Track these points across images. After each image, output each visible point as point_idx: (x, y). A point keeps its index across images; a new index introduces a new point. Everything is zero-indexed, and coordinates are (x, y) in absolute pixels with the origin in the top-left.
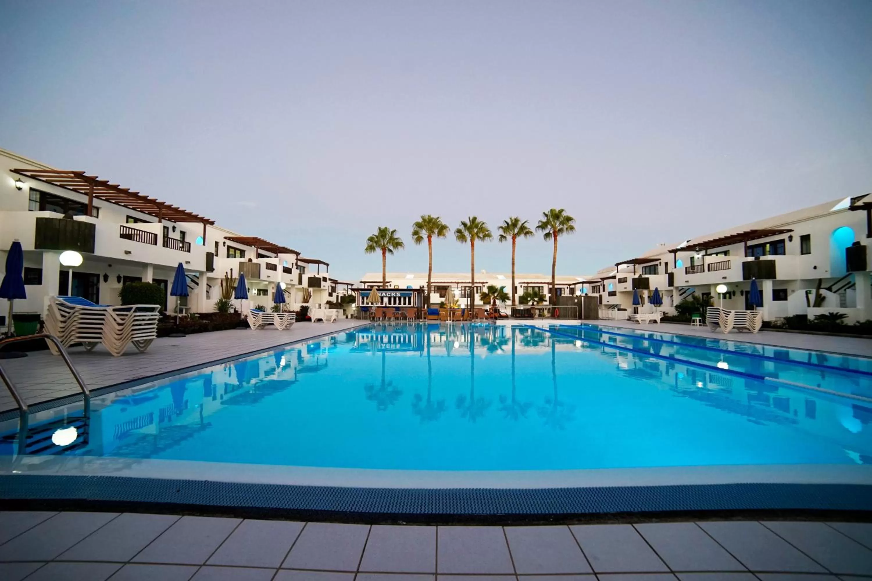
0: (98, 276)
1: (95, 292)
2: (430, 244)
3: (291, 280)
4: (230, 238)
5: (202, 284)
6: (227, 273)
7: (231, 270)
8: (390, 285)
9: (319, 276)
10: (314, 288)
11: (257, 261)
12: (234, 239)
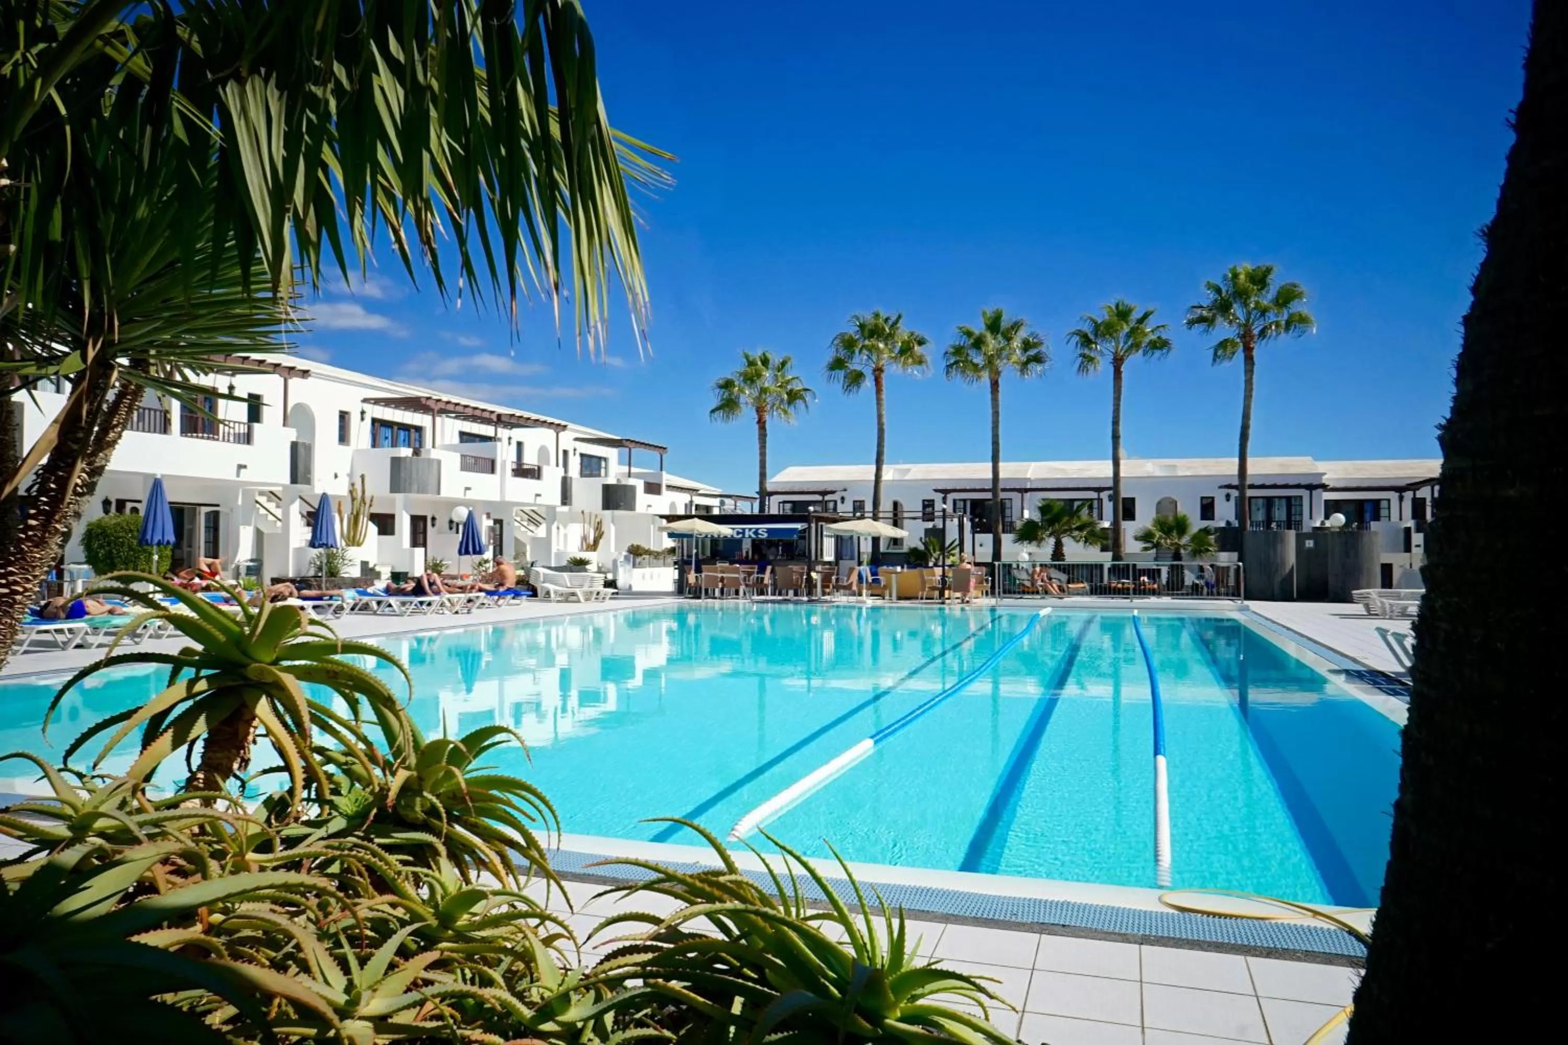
2: (879, 391)
3: (538, 495)
4: (377, 401)
5: (286, 514)
6: (353, 485)
7: (363, 477)
8: (843, 499)
9: (631, 482)
10: (617, 512)
11: (435, 454)
12: (387, 402)
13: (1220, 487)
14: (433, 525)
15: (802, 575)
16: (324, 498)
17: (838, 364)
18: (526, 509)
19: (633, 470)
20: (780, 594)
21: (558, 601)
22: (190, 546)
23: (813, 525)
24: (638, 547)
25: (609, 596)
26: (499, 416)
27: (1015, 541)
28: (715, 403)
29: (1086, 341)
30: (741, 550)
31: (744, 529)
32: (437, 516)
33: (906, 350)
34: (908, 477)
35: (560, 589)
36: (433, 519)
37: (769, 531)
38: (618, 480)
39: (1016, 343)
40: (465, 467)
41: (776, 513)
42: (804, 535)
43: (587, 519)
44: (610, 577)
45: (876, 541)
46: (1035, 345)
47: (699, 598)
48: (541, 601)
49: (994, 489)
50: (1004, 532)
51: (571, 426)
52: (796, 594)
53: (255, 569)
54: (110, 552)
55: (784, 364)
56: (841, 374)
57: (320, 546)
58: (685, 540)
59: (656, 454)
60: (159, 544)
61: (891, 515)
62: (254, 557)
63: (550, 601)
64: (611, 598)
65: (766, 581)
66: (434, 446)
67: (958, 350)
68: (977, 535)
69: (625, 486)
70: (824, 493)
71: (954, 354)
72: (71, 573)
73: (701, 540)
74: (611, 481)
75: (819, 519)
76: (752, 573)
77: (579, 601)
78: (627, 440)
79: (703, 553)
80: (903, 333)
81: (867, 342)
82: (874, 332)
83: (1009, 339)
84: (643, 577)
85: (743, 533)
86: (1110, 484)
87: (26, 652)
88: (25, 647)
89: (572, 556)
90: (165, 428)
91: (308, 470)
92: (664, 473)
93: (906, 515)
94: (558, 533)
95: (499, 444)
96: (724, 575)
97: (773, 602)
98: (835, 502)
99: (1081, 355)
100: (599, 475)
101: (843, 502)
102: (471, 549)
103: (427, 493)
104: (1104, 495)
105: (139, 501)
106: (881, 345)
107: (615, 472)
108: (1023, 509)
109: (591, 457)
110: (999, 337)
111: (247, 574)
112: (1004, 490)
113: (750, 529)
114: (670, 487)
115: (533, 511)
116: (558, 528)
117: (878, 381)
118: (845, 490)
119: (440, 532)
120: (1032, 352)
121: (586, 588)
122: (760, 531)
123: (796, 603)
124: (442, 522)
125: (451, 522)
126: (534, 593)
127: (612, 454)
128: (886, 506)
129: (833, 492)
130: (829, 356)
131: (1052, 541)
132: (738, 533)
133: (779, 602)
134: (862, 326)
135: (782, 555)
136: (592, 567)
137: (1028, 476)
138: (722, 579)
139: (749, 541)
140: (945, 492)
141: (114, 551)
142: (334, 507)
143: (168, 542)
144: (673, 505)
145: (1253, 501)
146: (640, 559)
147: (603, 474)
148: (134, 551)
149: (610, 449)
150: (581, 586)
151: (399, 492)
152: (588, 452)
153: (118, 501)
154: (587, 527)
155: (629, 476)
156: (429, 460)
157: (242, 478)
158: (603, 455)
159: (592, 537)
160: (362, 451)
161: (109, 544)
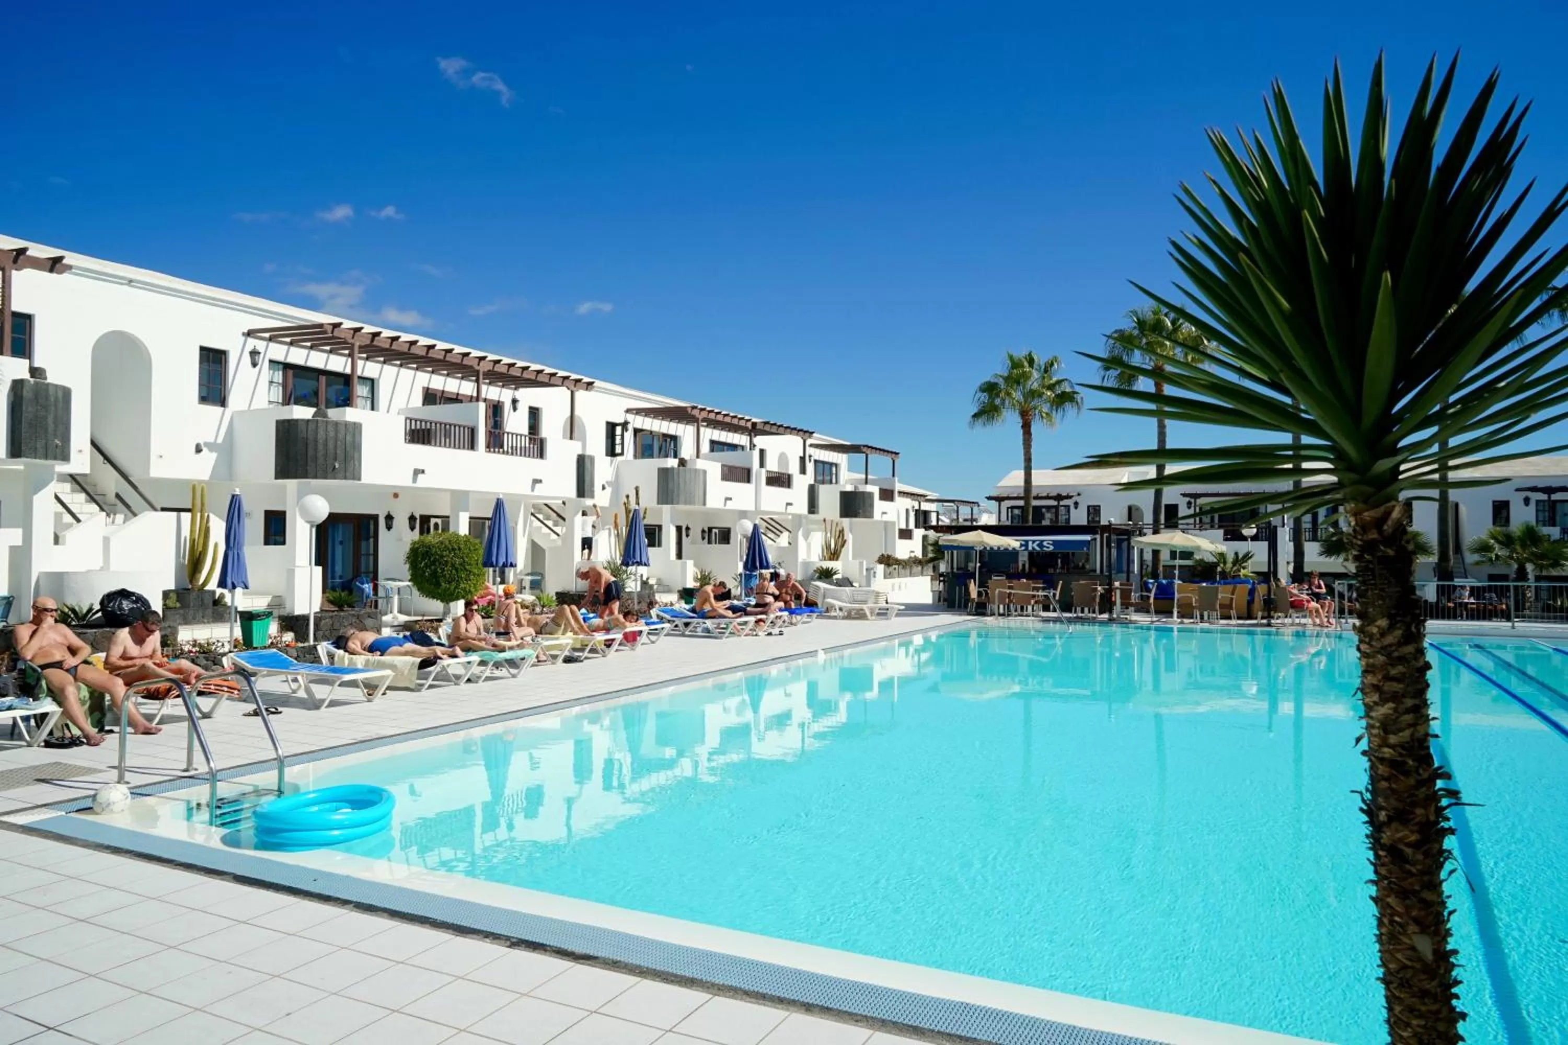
0: (375, 518)
1: (371, 551)
3: (788, 504)
4: (638, 411)
6: (628, 497)
7: (636, 489)
8: (1076, 504)
9: (869, 488)
10: (855, 520)
11: (697, 465)
12: (647, 412)
13: (1518, 490)
14: (687, 536)
18: (766, 517)
19: (870, 476)
26: (754, 424)
28: (974, 408)
30: (1017, 562)
31: (1027, 542)
32: (690, 526)
35: (844, 604)
36: (688, 529)
37: (1055, 543)
38: (856, 487)
40: (725, 477)
43: (829, 528)
52: (1091, 611)
53: (538, 583)
54: (435, 572)
55: (1050, 364)
58: (955, 552)
59: (888, 459)
60: (504, 566)
62: (534, 570)
66: (698, 456)
69: (863, 493)
70: (1059, 498)
72: (386, 590)
74: (847, 488)
78: (864, 446)
82: (1156, 328)
85: (1026, 545)
87: (431, 687)
88: (430, 682)
89: (818, 565)
90: (472, 446)
91: (589, 484)
92: (896, 479)
94: (804, 542)
95: (754, 452)
96: (1013, 591)
97: (1061, 619)
98: (1068, 507)
100: (831, 482)
101: (1076, 508)
102: (758, 564)
103: (694, 503)
107: (848, 479)
109: (823, 463)
113: (1034, 542)
114: (900, 493)
115: (772, 519)
116: (804, 537)
118: (1079, 495)
119: (693, 543)
122: (1045, 544)
123: (1094, 622)
124: (696, 533)
129: (1069, 497)
132: (1020, 545)
134: (1137, 322)
135: (1062, 568)
138: (1009, 595)
139: (1030, 553)
140: (1195, 496)
141: (439, 570)
143: (512, 565)
145: (1558, 506)
146: (891, 569)
147: (834, 481)
148: (456, 570)
149: (840, 455)
150: (865, 602)
151: (667, 503)
152: (822, 458)
153: (421, 516)
154: (829, 535)
155: (866, 483)
156: (696, 470)
157: (536, 493)
158: (835, 461)
159: (833, 546)
160: (626, 461)
161: (434, 563)
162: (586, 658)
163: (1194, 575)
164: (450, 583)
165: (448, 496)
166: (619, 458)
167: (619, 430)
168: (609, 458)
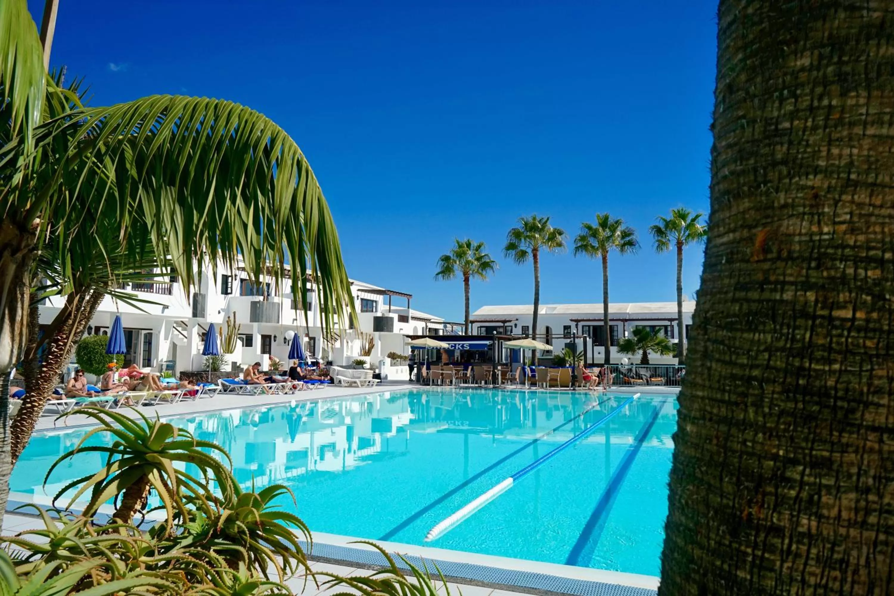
2: (536, 262)
5: (190, 334)
6: (229, 317)
7: (234, 313)
8: (516, 325)
9: (391, 315)
10: (382, 333)
11: (276, 300)
14: (275, 341)
15: (489, 371)
16: (212, 325)
17: (511, 247)
19: (393, 308)
20: (476, 383)
21: (346, 387)
22: (135, 353)
23: (496, 342)
24: (394, 354)
25: (375, 384)
27: (618, 352)
28: (439, 270)
29: (659, 231)
30: (454, 356)
31: (455, 344)
32: (277, 335)
33: (552, 238)
34: (555, 312)
35: (347, 379)
36: (275, 337)
37: (470, 345)
38: (383, 314)
39: (618, 233)
40: (294, 307)
41: (476, 334)
42: (491, 347)
43: (365, 337)
44: (377, 371)
45: (534, 351)
46: (629, 235)
47: (429, 385)
48: (336, 386)
49: (605, 320)
50: (612, 345)
51: (356, 282)
52: (486, 383)
53: (171, 366)
54: (90, 357)
55: (479, 247)
56: (513, 252)
57: (208, 354)
58: (421, 350)
59: (405, 299)
60: (118, 353)
61: (545, 336)
62: (171, 359)
63: (341, 387)
64: (377, 385)
65: (468, 375)
66: (276, 295)
67: (583, 238)
68: (595, 348)
69: (387, 318)
70: (504, 322)
71: (580, 240)
73: (430, 351)
74: (379, 314)
75: (500, 338)
76: (460, 370)
77: (358, 387)
78: (389, 291)
79: (432, 358)
80: (551, 228)
81: (528, 234)
82: (532, 228)
83: (613, 231)
84: (397, 372)
85: (455, 346)
86: (676, 317)
89: (355, 359)
91: (203, 310)
92: (410, 310)
93: (553, 336)
94: (348, 345)
95: (314, 293)
96: (443, 372)
97: (473, 388)
98: (511, 327)
99: (658, 241)
100: (372, 311)
101: (516, 327)
102: (296, 356)
103: (271, 322)
104: (675, 323)
105: (108, 327)
106: (537, 236)
107: (382, 309)
108: (624, 331)
109: (367, 300)
110: (607, 230)
111: (166, 370)
112: (611, 320)
113: (459, 344)
114: (413, 318)
116: (347, 342)
117: (535, 256)
118: (517, 320)
119: (279, 345)
120: (627, 239)
121: (362, 379)
123: (486, 389)
124: (280, 339)
125: (285, 339)
126: (332, 381)
127: (379, 298)
128: (541, 330)
129: (510, 321)
130: (505, 242)
131: (641, 352)
132: (452, 346)
133: (476, 388)
134: (526, 224)
135: (478, 359)
136: (367, 366)
137: (628, 311)
138: (442, 374)
139: (459, 351)
140: (577, 321)
141: (92, 357)
142: (217, 330)
143: (123, 353)
144: (415, 329)
146: (395, 361)
147: (374, 310)
148: (103, 356)
149: (378, 296)
150: (359, 378)
151: (255, 322)
152: (365, 298)
153: (96, 327)
154: (364, 342)
155: (390, 311)
156: (273, 303)
157: (165, 314)
158: (375, 299)
159: (367, 348)
160: (235, 298)
161: (89, 353)
162: (157, 404)
163: (554, 364)
164: (99, 364)
165: (109, 315)
166: (230, 296)
167: (230, 279)
168: (223, 296)
